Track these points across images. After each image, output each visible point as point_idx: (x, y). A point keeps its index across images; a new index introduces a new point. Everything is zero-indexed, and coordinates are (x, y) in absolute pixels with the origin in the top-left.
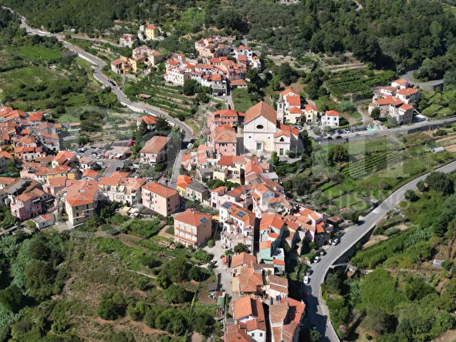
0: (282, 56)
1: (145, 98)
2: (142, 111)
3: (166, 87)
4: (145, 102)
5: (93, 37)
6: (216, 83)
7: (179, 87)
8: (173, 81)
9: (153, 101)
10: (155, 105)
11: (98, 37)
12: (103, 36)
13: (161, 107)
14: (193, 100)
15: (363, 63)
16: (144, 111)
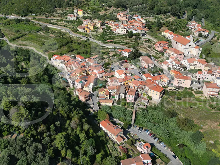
0: (149, 17)
1: (111, 41)
2: (113, 47)
3: (118, 35)
4: (112, 43)
5: (48, 17)
6: (141, 31)
7: (124, 35)
8: (119, 33)
9: (116, 42)
10: (117, 44)
11: (51, 17)
12: (54, 16)
13: (121, 44)
14: (134, 39)
15: (174, 17)
16: (114, 47)
